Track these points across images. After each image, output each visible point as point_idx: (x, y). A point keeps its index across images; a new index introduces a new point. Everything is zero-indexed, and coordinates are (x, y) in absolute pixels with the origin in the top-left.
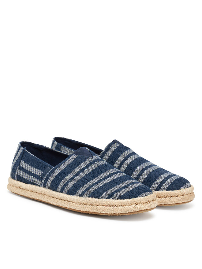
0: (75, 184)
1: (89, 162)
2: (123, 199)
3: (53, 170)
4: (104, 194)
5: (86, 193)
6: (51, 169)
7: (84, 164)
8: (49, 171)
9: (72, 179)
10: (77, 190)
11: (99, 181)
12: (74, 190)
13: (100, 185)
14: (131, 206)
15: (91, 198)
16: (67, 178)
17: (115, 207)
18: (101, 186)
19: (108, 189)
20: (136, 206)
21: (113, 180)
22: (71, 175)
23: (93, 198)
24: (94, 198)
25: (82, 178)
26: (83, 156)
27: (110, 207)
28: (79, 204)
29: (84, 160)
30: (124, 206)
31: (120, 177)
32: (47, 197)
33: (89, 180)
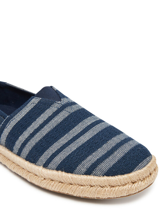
0: (37, 144)
1: (56, 109)
2: (112, 176)
3: (8, 121)
4: (80, 166)
5: (52, 162)
6: (5, 119)
7: (49, 112)
8: (2, 122)
9: (32, 135)
10: (40, 156)
11: (71, 139)
12: (35, 156)
13: (73, 147)
14: (125, 187)
15: (60, 172)
16: (26, 134)
17: (100, 188)
18: (75, 151)
19: (87, 156)
20: (133, 185)
21: (92, 138)
22: (30, 130)
23: (63, 172)
24: (65, 172)
25: (47, 135)
26: (47, 100)
27: (92, 188)
28: (43, 179)
29: (48, 105)
30: (113, 187)
31: (102, 131)
32: (2, 157)
33: (56, 139)
